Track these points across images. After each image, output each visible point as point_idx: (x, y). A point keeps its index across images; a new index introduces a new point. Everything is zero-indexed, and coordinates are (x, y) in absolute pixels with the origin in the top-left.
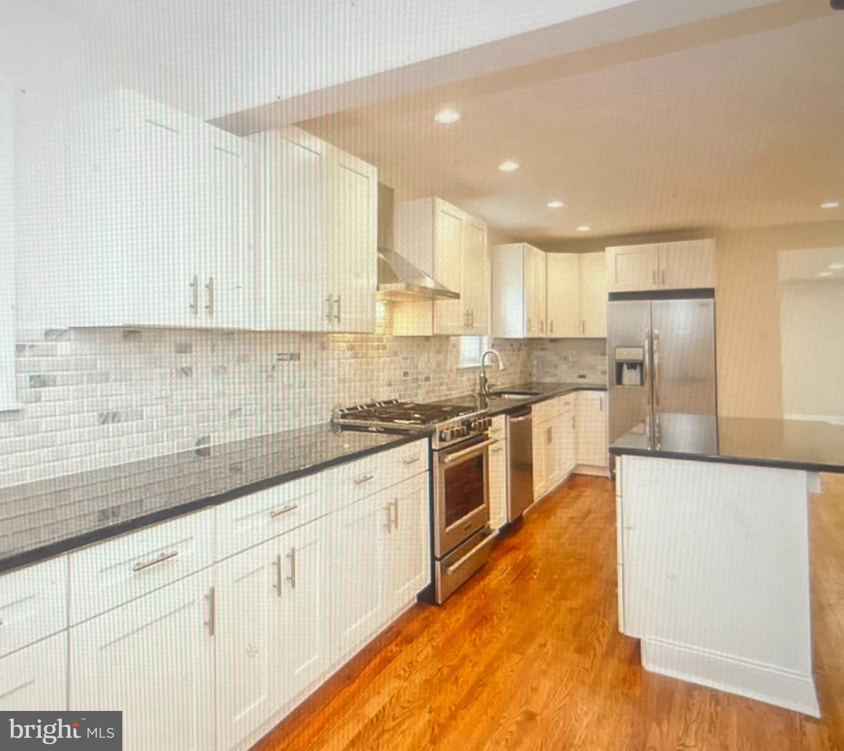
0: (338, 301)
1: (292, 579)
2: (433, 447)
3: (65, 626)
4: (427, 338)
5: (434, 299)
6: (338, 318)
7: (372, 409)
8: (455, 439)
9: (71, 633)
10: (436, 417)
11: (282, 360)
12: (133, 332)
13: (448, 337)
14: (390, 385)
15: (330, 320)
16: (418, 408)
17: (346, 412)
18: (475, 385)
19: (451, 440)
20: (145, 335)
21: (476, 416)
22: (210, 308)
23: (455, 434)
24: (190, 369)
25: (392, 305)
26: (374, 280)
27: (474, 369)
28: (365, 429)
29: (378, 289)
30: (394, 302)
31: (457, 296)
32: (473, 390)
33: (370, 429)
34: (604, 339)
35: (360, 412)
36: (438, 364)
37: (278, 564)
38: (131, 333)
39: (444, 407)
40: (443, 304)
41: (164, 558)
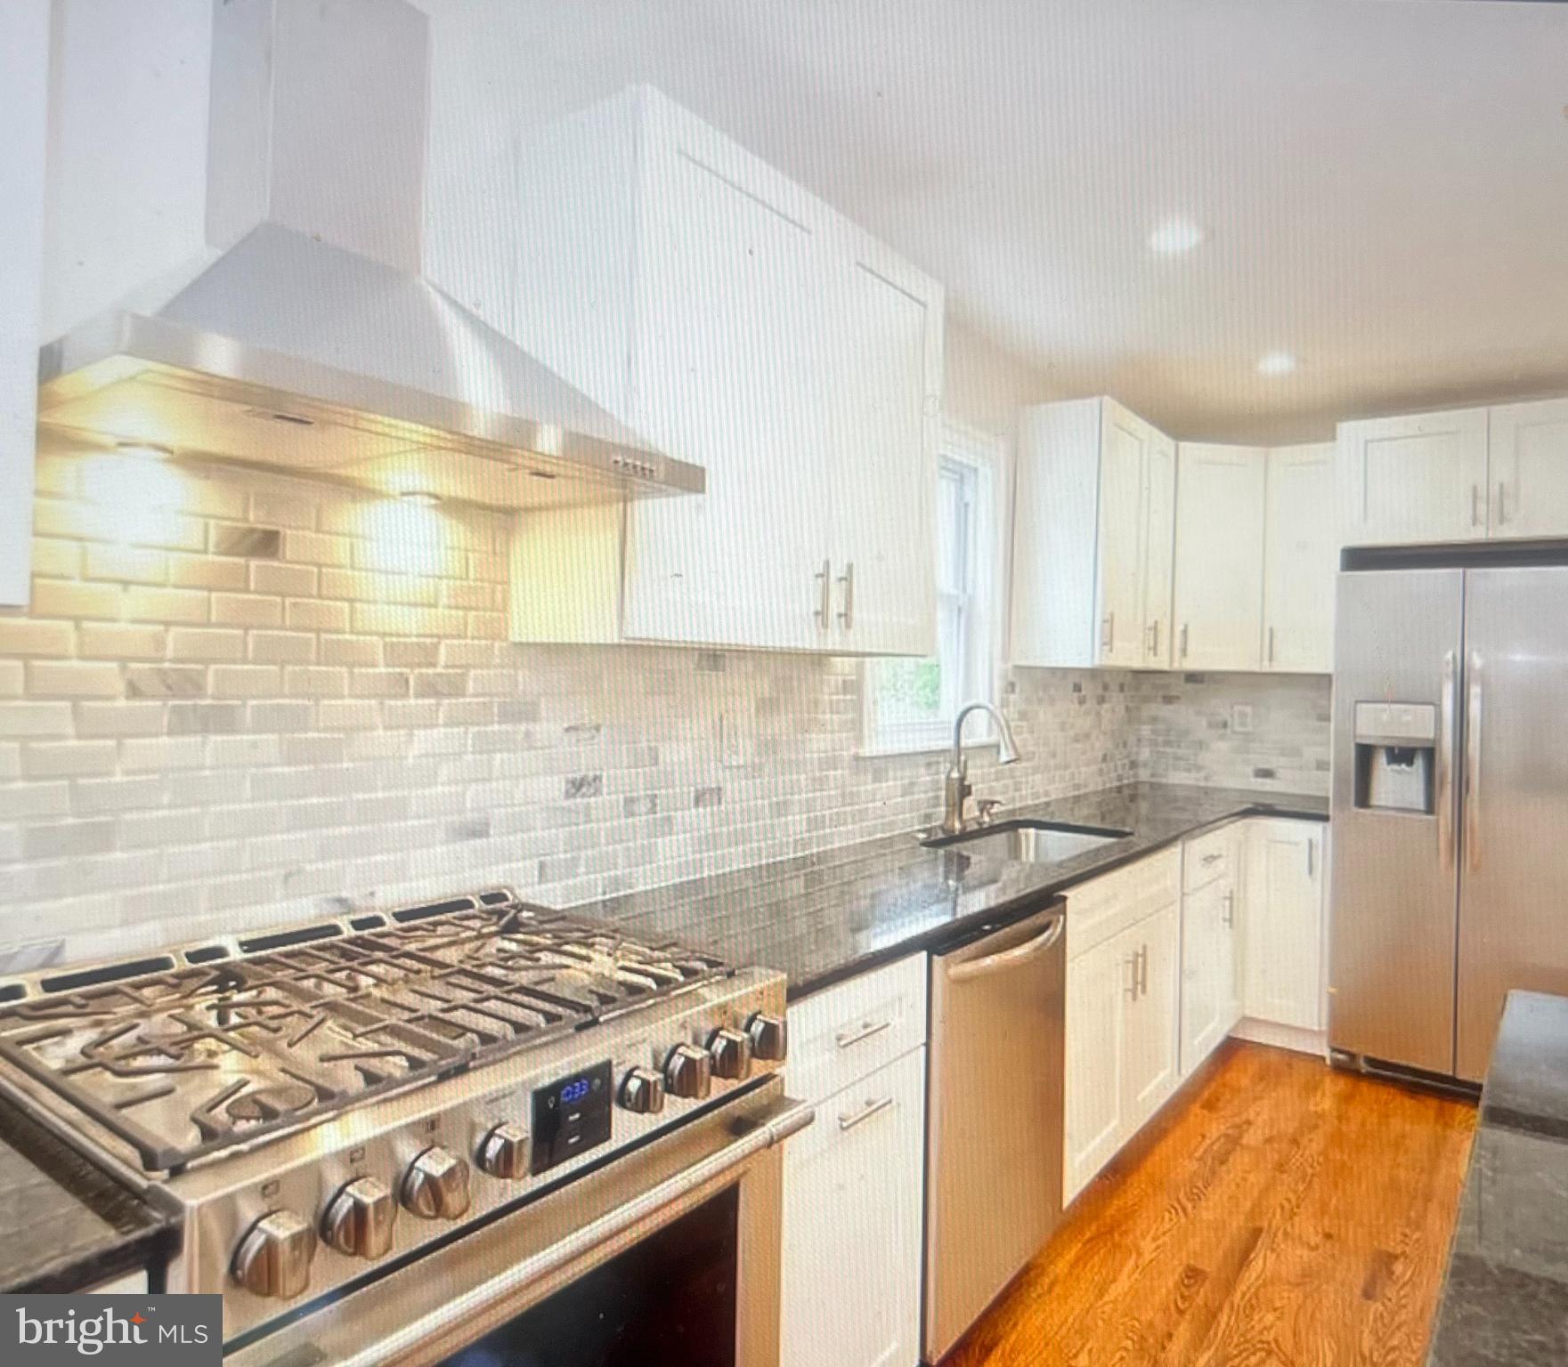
31: (696, 478)
34: (1329, 676)
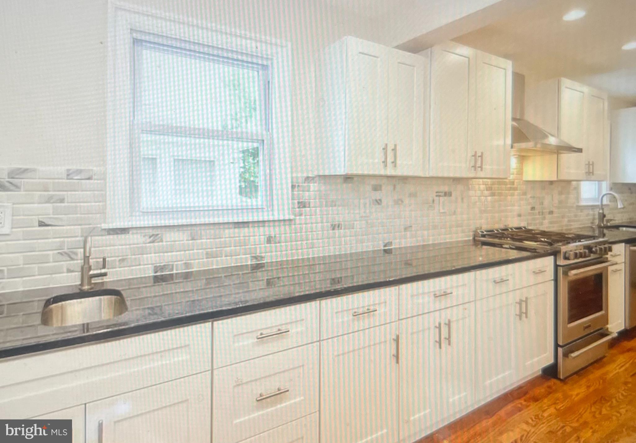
0: (481, 156)
1: (449, 339)
2: (558, 263)
3: (318, 339)
4: (551, 182)
5: (558, 153)
6: (481, 167)
7: (505, 232)
8: (578, 258)
9: (321, 344)
10: (561, 241)
11: (440, 196)
12: (349, 178)
13: (569, 182)
14: (519, 215)
15: (475, 170)
16: (544, 233)
17: (485, 233)
18: (594, 219)
19: (574, 259)
20: (355, 179)
21: (596, 243)
22: (394, 163)
23: (578, 255)
24: (380, 200)
25: (522, 158)
26: (509, 141)
27: (593, 207)
28: (500, 246)
29: (512, 147)
30: (523, 156)
31: (580, 150)
32: (592, 223)
33: (504, 246)
35: (496, 233)
36: (560, 202)
37: (439, 327)
38: (348, 178)
39: (568, 234)
40: (566, 157)
41: (369, 312)
